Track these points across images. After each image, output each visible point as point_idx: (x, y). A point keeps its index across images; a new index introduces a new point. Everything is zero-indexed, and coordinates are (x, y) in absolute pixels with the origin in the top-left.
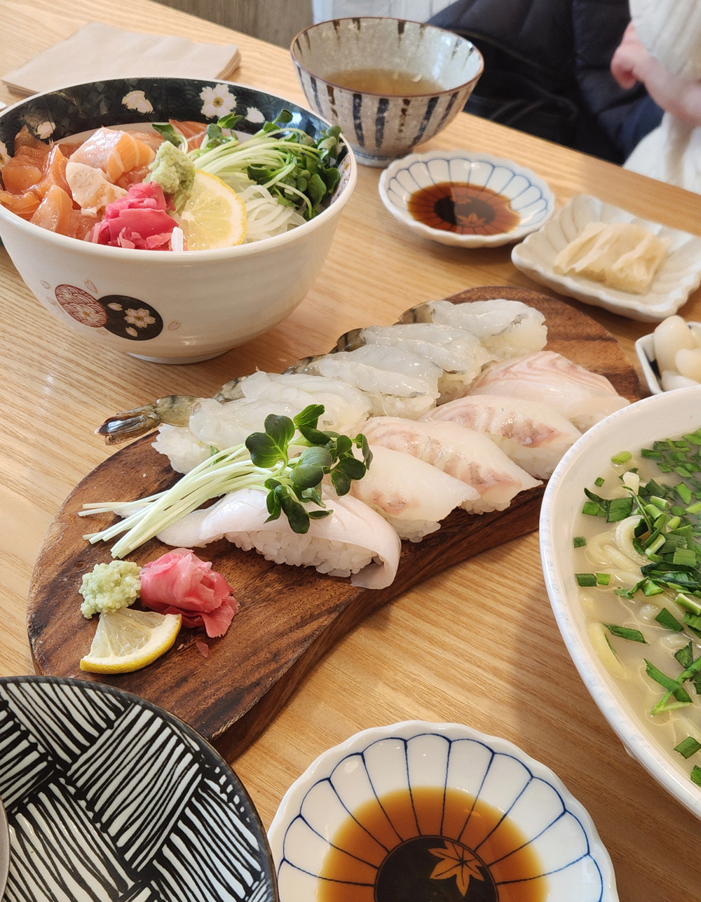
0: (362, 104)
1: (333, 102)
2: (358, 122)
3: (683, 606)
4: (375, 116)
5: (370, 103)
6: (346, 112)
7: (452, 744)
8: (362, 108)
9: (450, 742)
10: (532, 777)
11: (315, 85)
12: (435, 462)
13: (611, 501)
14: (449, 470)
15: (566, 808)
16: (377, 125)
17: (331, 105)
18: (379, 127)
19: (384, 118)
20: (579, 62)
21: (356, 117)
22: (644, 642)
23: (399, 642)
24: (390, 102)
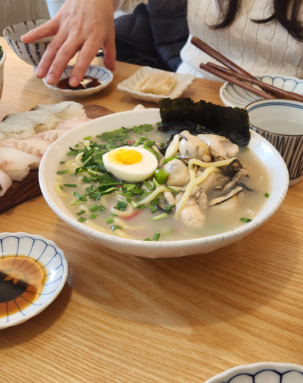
0: (29, 47)
1: (19, 48)
2: (30, 54)
3: (90, 173)
4: (36, 51)
5: (32, 46)
6: (24, 51)
7: (20, 239)
8: (30, 49)
9: (19, 239)
10: (47, 245)
11: (11, 42)
12: (24, 150)
13: (78, 151)
14: (30, 153)
15: (57, 252)
16: (37, 55)
17: (18, 49)
18: (39, 56)
19: (39, 51)
20: (156, 42)
21: (29, 53)
22: (76, 187)
23: (15, 218)
24: (39, 45)
